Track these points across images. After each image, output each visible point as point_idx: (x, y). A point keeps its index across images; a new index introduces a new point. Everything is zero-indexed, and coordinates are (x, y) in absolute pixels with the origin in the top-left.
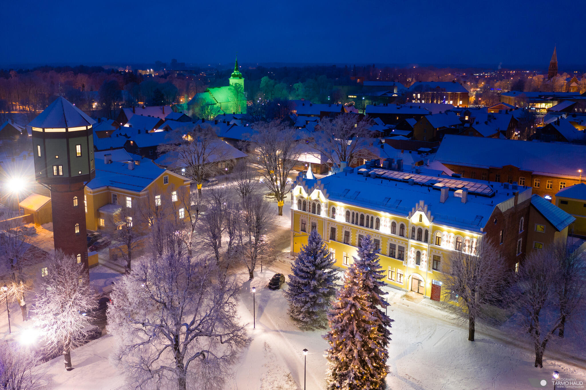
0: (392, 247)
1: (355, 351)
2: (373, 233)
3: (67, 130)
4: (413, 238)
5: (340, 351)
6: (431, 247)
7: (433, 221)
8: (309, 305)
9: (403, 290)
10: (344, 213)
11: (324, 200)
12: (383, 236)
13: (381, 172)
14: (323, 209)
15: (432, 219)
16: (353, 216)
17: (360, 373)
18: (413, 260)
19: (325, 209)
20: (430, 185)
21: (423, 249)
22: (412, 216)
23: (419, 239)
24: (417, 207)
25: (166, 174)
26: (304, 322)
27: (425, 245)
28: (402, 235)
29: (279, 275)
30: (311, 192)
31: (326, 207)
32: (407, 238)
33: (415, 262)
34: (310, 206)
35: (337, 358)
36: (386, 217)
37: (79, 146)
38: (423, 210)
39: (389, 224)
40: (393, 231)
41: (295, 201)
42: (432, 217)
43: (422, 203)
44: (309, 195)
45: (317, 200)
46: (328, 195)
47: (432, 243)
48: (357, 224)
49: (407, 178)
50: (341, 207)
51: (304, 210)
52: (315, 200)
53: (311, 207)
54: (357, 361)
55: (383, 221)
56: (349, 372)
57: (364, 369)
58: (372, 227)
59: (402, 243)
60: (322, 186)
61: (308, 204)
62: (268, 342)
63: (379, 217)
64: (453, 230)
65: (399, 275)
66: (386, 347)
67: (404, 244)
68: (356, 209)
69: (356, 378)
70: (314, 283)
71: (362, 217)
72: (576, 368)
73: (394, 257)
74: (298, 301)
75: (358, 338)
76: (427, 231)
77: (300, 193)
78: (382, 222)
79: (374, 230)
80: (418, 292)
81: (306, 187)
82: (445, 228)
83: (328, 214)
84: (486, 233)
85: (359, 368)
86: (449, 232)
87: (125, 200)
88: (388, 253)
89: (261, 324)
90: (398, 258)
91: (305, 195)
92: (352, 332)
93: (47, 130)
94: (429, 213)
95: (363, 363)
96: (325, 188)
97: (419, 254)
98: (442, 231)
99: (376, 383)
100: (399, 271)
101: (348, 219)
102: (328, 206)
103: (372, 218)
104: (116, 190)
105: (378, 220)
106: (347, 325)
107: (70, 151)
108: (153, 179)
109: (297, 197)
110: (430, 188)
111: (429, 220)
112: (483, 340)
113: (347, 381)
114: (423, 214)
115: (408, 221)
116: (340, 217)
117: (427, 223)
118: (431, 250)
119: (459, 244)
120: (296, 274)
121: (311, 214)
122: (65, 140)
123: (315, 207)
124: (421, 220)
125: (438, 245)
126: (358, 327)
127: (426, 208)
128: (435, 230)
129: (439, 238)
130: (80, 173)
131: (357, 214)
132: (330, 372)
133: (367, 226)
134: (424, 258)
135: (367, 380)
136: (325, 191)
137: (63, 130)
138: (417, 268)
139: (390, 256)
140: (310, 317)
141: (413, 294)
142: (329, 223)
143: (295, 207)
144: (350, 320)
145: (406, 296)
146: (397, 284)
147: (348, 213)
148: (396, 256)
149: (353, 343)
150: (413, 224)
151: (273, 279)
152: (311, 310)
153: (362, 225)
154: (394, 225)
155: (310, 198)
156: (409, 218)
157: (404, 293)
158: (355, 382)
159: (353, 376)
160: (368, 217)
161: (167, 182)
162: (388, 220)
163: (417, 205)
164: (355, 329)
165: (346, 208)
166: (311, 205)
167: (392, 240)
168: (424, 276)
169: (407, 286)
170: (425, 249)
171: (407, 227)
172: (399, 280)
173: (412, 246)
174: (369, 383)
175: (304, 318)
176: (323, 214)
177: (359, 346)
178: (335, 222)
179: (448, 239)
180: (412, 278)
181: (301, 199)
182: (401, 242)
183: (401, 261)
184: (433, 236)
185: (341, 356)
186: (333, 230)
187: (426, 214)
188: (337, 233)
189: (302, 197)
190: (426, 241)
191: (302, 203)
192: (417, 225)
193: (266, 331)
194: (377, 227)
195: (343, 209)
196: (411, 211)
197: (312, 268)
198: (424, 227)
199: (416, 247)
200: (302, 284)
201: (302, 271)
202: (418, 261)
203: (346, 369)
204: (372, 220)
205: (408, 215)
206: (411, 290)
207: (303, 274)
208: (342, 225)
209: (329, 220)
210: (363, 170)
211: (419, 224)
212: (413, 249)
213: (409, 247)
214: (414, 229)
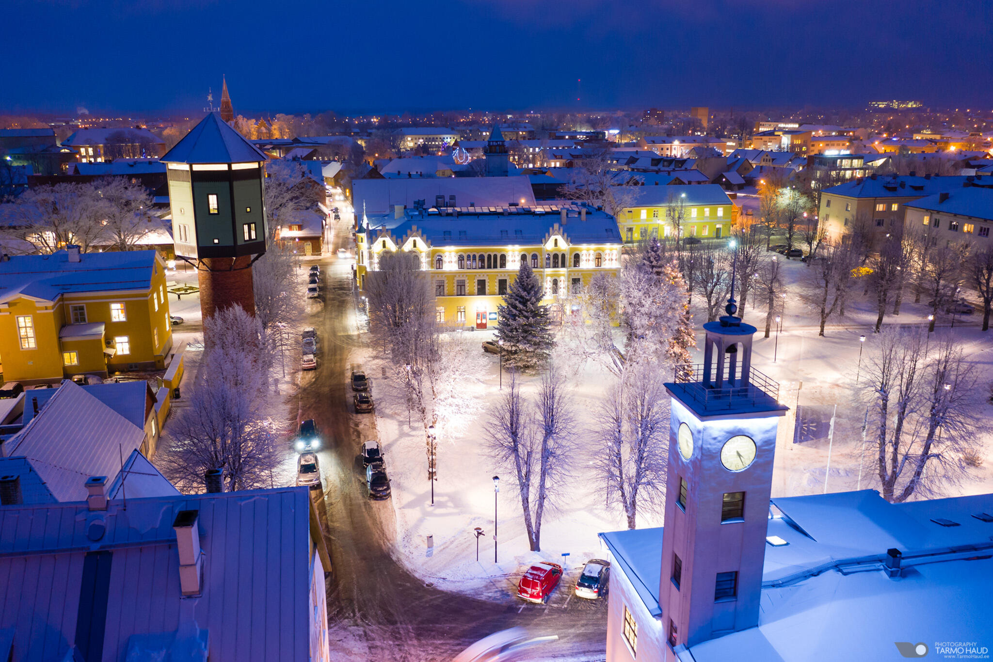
2: (497, 274)
4: (547, 266)
6: (569, 271)
7: (571, 242)
10: (455, 259)
11: (423, 247)
12: (511, 273)
14: (424, 260)
15: (570, 240)
16: (469, 260)
18: (549, 290)
19: (427, 260)
21: (559, 275)
22: (546, 243)
23: (555, 266)
24: (551, 232)
27: (563, 271)
28: (535, 266)
30: (404, 241)
31: (428, 257)
32: (542, 268)
33: (552, 291)
36: (513, 251)
38: (559, 233)
39: (518, 258)
40: (524, 264)
42: (571, 238)
43: (556, 225)
44: (400, 248)
45: (413, 251)
46: (430, 241)
47: (570, 266)
48: (475, 268)
50: (450, 254)
52: (410, 252)
55: (510, 256)
58: (495, 267)
60: (420, 232)
63: (505, 253)
64: (593, 247)
67: (538, 275)
68: (473, 251)
71: (482, 258)
76: (563, 256)
77: (385, 247)
78: (508, 258)
79: (499, 269)
81: (394, 237)
82: (584, 247)
83: (432, 265)
86: (588, 250)
91: (393, 248)
94: (567, 234)
97: (555, 282)
98: (581, 251)
101: (461, 266)
102: (431, 255)
103: (495, 256)
105: (503, 257)
109: (380, 254)
111: (567, 241)
114: (559, 237)
115: (541, 250)
116: (451, 265)
117: (564, 246)
118: (570, 274)
119: (597, 259)
124: (556, 245)
125: (578, 266)
127: (562, 230)
128: (574, 251)
131: (474, 256)
133: (489, 268)
134: (563, 284)
136: (425, 236)
138: (555, 297)
142: (434, 276)
147: (461, 258)
150: (547, 251)
153: (482, 267)
154: (524, 258)
155: (401, 251)
156: (543, 246)
160: (489, 256)
162: (516, 253)
163: (551, 229)
165: (458, 252)
170: (564, 275)
171: (541, 256)
173: (548, 275)
176: (424, 267)
178: (444, 273)
179: (588, 257)
184: (571, 258)
186: (440, 284)
187: (563, 237)
188: (446, 286)
190: (563, 265)
192: (552, 252)
194: (503, 266)
195: (453, 254)
196: (544, 237)
198: (560, 251)
199: (551, 275)
202: (555, 290)
204: (495, 259)
205: (541, 242)
208: (452, 275)
209: (434, 273)
211: (554, 250)
212: (548, 278)
213: (544, 277)
214: (548, 255)
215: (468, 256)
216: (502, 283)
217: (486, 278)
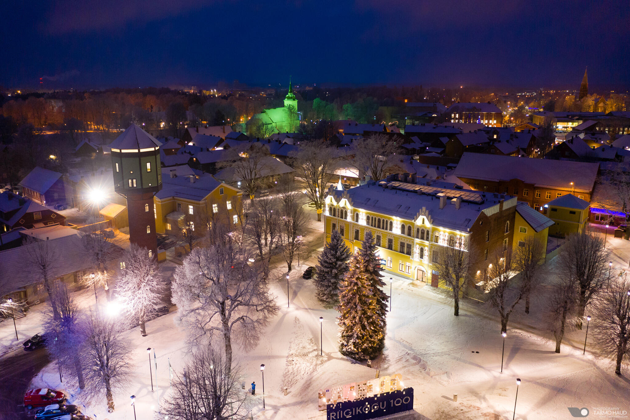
0: (402, 245)
1: (357, 318)
2: (387, 234)
3: (139, 151)
4: (417, 237)
5: (346, 318)
6: (431, 244)
7: (432, 223)
8: (331, 288)
9: (410, 279)
10: (365, 218)
11: (349, 207)
12: (395, 236)
13: (396, 184)
14: (349, 215)
15: (432, 222)
16: (372, 220)
17: (361, 334)
18: (418, 255)
19: (351, 214)
20: (434, 196)
21: (425, 246)
22: (416, 219)
23: (422, 238)
24: (420, 212)
25: (222, 186)
26: (327, 302)
27: (427, 243)
28: (409, 234)
29: (311, 267)
30: (340, 200)
31: (351, 213)
32: (414, 237)
33: (419, 256)
34: (338, 212)
35: (344, 323)
36: (397, 221)
37: (149, 163)
38: (425, 215)
39: (400, 226)
40: (403, 232)
41: (327, 209)
42: (432, 220)
43: (424, 209)
44: (338, 203)
45: (344, 208)
46: (353, 203)
47: (432, 241)
48: (375, 226)
49: (417, 189)
50: (363, 213)
51: (334, 215)
52: (343, 207)
53: (340, 213)
54: (359, 326)
56: (353, 334)
57: (364, 331)
58: (386, 229)
60: (348, 195)
61: (337, 211)
62: (298, 317)
63: (392, 221)
64: (448, 230)
65: (407, 267)
66: (384, 317)
67: (411, 242)
68: (374, 215)
69: (358, 338)
70: (335, 271)
71: (379, 220)
72: (532, 335)
73: (404, 253)
74: (322, 286)
75: (359, 308)
76: (428, 232)
77: (331, 201)
78: (394, 225)
79: (388, 231)
80: (422, 281)
81: (336, 196)
82: (441, 229)
83: (353, 219)
84: (472, 233)
85: (360, 331)
86: (444, 232)
87: (188, 209)
88: (399, 249)
89: (294, 304)
90: (406, 254)
91: (335, 203)
92: (355, 304)
93: (123, 151)
94: (430, 217)
95: (364, 327)
96: (350, 197)
97: (422, 250)
98: (440, 231)
99: (374, 342)
100: (408, 264)
101: (368, 223)
102: (353, 212)
103: (387, 221)
104: (181, 200)
105: (391, 223)
106: (351, 299)
107: (142, 167)
108: (210, 191)
109: (328, 204)
110: (434, 198)
111: (430, 222)
112: (466, 315)
113: (352, 341)
114: (425, 217)
115: (413, 224)
116: (363, 222)
117: (428, 225)
118: (431, 247)
119: (452, 241)
120: (322, 265)
121: (339, 218)
122: (138, 159)
123: (343, 213)
124: (423, 223)
125: (437, 242)
126: (360, 299)
127: (427, 213)
128: (434, 230)
129: (437, 237)
130: (150, 185)
131: (375, 218)
132: (340, 335)
133: (383, 228)
134: (426, 253)
135: (367, 339)
136: (351, 199)
137: (136, 151)
138: (421, 261)
139: (400, 252)
140: (332, 298)
141: (418, 283)
142: (353, 226)
143: (327, 213)
144: (354, 294)
145: (412, 284)
146: (405, 274)
147: (368, 218)
149: (356, 312)
150: (417, 226)
151: (307, 271)
152: (332, 293)
153: (379, 227)
154: (403, 227)
155: (339, 206)
156: (415, 221)
157: (411, 281)
158: (357, 341)
159: (355, 336)
160: (383, 221)
161: (223, 193)
162: (399, 223)
163: (420, 210)
164: (358, 301)
165: (366, 213)
166: (340, 211)
167: (402, 239)
168: (426, 267)
169: (413, 276)
170: (427, 246)
171: (414, 228)
172: (407, 271)
173: (417, 244)
174: (368, 342)
175: (327, 299)
176: (349, 219)
177: (360, 313)
178: (358, 225)
179: (444, 238)
180: (418, 270)
181: (332, 206)
182: (408, 241)
183: (409, 256)
184: (432, 235)
185: (347, 322)
186: (357, 232)
187: (427, 218)
188: (360, 234)
189: (332, 205)
190: (427, 239)
191: (333, 210)
192: (421, 227)
193: (297, 309)
194: (391, 229)
195: (364, 214)
196: (416, 215)
197: (334, 260)
198: (426, 228)
199: (420, 244)
200: (326, 272)
201: (326, 262)
203: (351, 331)
204: (387, 223)
205: (414, 219)
206: (417, 279)
207: (326, 264)
208: (363, 228)
209: (354, 224)
210: (383, 182)
212: (418, 246)
213: (415, 244)
214: (418, 230)
215: (372, 218)
216: (390, 241)
217: (381, 235)
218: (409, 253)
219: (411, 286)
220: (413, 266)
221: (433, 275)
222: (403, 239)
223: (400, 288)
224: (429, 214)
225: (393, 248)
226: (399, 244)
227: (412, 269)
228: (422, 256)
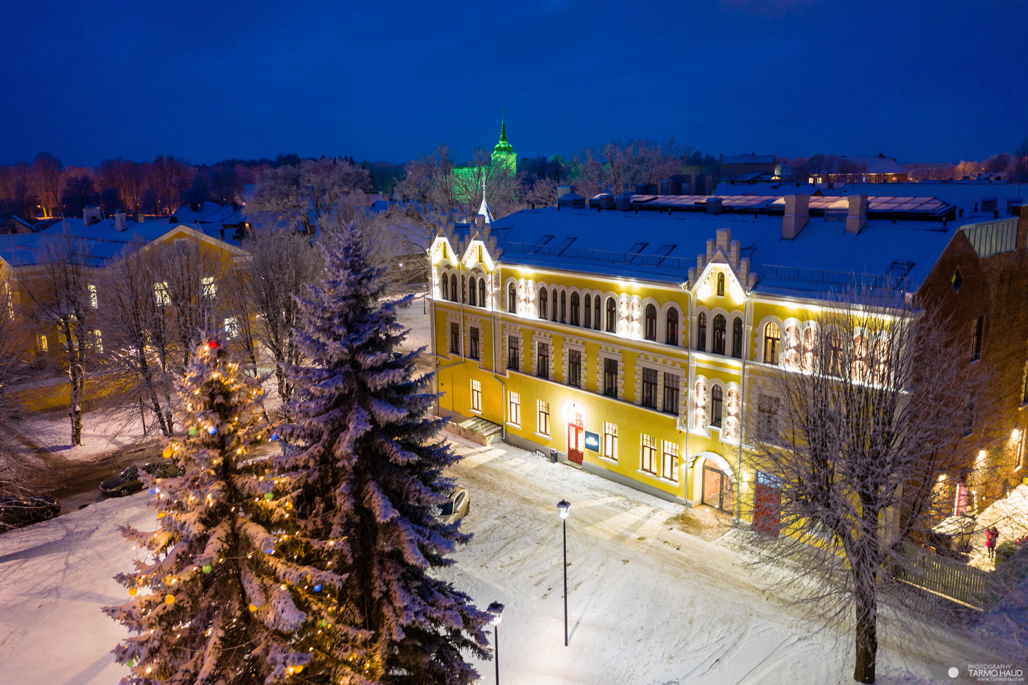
0: (649, 377)
2: (600, 343)
4: (701, 348)
6: (751, 372)
7: (754, 288)
9: (679, 502)
10: (534, 296)
12: (626, 348)
14: (492, 290)
15: (752, 283)
16: (555, 300)
18: (703, 413)
19: (495, 289)
21: (727, 378)
22: (695, 280)
23: (718, 349)
24: (709, 252)
25: (183, 235)
27: (734, 366)
28: (672, 340)
30: (465, 249)
31: (498, 285)
32: (686, 348)
33: (708, 418)
34: (464, 286)
36: (630, 293)
38: (726, 259)
39: (639, 313)
40: (650, 334)
41: (436, 279)
42: (753, 277)
43: (722, 236)
44: (460, 258)
45: (477, 270)
46: (498, 251)
47: (753, 358)
48: (563, 322)
51: (454, 299)
52: (474, 269)
53: (467, 289)
55: (624, 306)
58: (598, 327)
59: (674, 365)
61: (460, 283)
63: (614, 295)
64: (815, 309)
65: (668, 458)
67: (678, 366)
68: (559, 281)
71: (576, 300)
73: (655, 408)
76: (738, 323)
78: (622, 310)
79: (604, 333)
80: (721, 509)
81: (454, 236)
82: (790, 305)
83: (501, 303)
84: (921, 311)
86: (802, 317)
88: (638, 396)
90: (665, 411)
91: (454, 260)
94: (744, 265)
97: (717, 397)
98: (784, 316)
100: (669, 447)
101: (543, 313)
102: (502, 281)
103: (598, 300)
105: (612, 306)
109: (438, 266)
111: (745, 287)
114: (725, 268)
115: (685, 298)
116: (528, 309)
117: (739, 297)
118: (751, 381)
119: (832, 351)
121: (467, 306)
123: (475, 288)
124: (721, 291)
125: (772, 362)
127: (734, 250)
128: (762, 315)
129: (774, 340)
131: (563, 294)
133: (587, 326)
134: (732, 405)
136: (493, 241)
138: (715, 435)
139: (643, 405)
141: (705, 515)
142: (504, 327)
143: (437, 294)
145: (683, 519)
146: (663, 483)
147: (543, 296)
148: (660, 404)
150: (700, 303)
153: (575, 322)
154: (650, 314)
155: (464, 266)
156: (690, 288)
157: (680, 510)
160: (588, 298)
162: (635, 300)
163: (708, 245)
165: (537, 280)
166: (467, 283)
167: (647, 358)
168: (734, 459)
169: (688, 489)
170: (735, 378)
171: (685, 315)
172: (668, 474)
173: (700, 371)
176: (491, 306)
178: (517, 322)
179: (801, 341)
180: (705, 468)
181: (446, 270)
182: (669, 362)
183: (671, 417)
184: (755, 335)
186: (514, 345)
187: (736, 271)
188: (521, 349)
189: (449, 267)
190: (737, 354)
191: (450, 282)
192: (710, 308)
194: (611, 328)
195: (531, 284)
196: (694, 264)
198: (731, 309)
199: (710, 374)
202: (716, 415)
204: (598, 307)
205: (686, 279)
206: (703, 503)
208: (532, 330)
209: (505, 319)
211: (716, 304)
212: (702, 380)
213: (692, 373)
214: (702, 317)
215: (555, 293)
216: (611, 368)
217: (582, 350)
218: (672, 408)
219: (676, 526)
220: (687, 454)
221: (759, 489)
222: (651, 359)
223: (635, 536)
224: (742, 252)
225: (621, 392)
226: (639, 378)
227: (683, 466)
228: (717, 421)
